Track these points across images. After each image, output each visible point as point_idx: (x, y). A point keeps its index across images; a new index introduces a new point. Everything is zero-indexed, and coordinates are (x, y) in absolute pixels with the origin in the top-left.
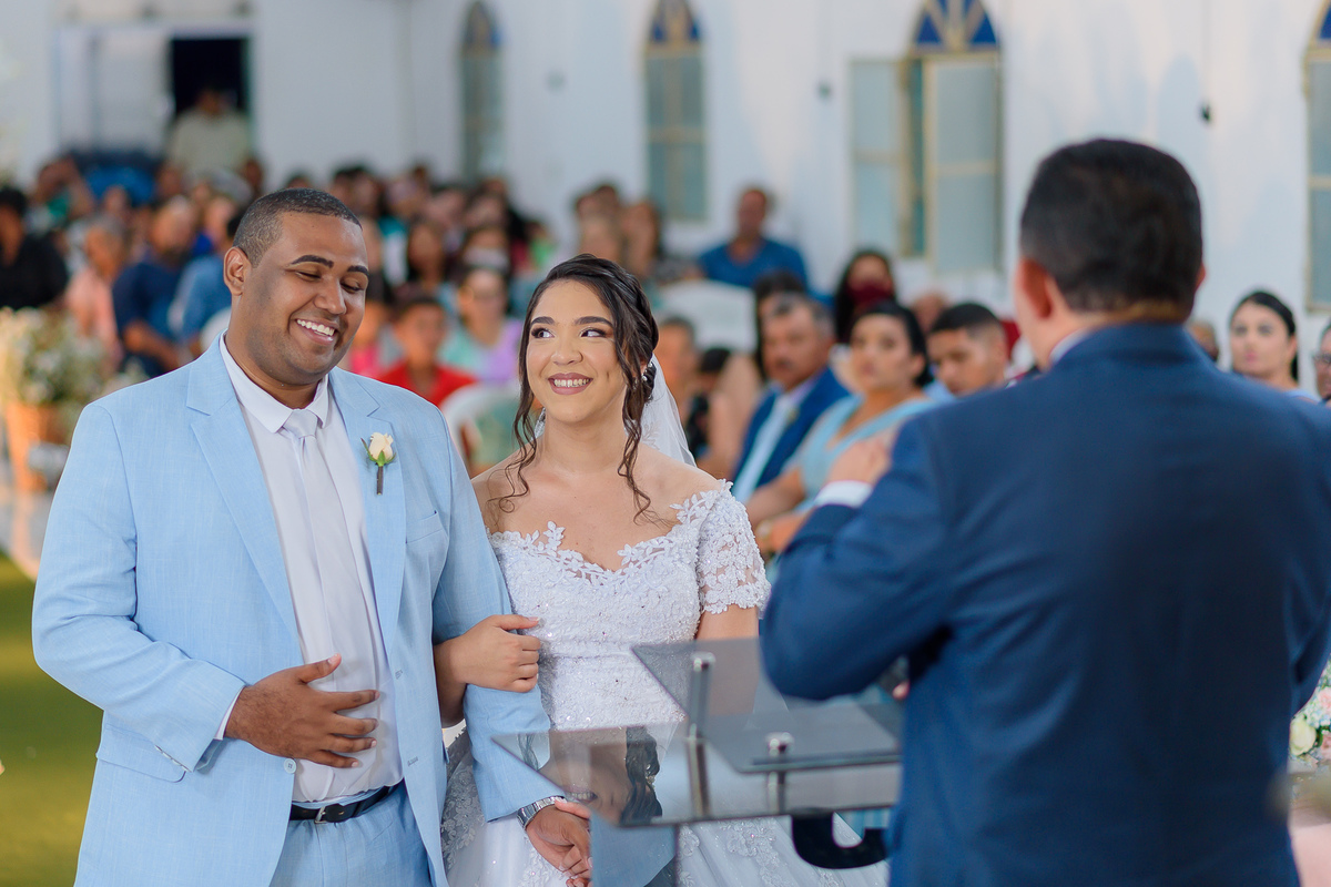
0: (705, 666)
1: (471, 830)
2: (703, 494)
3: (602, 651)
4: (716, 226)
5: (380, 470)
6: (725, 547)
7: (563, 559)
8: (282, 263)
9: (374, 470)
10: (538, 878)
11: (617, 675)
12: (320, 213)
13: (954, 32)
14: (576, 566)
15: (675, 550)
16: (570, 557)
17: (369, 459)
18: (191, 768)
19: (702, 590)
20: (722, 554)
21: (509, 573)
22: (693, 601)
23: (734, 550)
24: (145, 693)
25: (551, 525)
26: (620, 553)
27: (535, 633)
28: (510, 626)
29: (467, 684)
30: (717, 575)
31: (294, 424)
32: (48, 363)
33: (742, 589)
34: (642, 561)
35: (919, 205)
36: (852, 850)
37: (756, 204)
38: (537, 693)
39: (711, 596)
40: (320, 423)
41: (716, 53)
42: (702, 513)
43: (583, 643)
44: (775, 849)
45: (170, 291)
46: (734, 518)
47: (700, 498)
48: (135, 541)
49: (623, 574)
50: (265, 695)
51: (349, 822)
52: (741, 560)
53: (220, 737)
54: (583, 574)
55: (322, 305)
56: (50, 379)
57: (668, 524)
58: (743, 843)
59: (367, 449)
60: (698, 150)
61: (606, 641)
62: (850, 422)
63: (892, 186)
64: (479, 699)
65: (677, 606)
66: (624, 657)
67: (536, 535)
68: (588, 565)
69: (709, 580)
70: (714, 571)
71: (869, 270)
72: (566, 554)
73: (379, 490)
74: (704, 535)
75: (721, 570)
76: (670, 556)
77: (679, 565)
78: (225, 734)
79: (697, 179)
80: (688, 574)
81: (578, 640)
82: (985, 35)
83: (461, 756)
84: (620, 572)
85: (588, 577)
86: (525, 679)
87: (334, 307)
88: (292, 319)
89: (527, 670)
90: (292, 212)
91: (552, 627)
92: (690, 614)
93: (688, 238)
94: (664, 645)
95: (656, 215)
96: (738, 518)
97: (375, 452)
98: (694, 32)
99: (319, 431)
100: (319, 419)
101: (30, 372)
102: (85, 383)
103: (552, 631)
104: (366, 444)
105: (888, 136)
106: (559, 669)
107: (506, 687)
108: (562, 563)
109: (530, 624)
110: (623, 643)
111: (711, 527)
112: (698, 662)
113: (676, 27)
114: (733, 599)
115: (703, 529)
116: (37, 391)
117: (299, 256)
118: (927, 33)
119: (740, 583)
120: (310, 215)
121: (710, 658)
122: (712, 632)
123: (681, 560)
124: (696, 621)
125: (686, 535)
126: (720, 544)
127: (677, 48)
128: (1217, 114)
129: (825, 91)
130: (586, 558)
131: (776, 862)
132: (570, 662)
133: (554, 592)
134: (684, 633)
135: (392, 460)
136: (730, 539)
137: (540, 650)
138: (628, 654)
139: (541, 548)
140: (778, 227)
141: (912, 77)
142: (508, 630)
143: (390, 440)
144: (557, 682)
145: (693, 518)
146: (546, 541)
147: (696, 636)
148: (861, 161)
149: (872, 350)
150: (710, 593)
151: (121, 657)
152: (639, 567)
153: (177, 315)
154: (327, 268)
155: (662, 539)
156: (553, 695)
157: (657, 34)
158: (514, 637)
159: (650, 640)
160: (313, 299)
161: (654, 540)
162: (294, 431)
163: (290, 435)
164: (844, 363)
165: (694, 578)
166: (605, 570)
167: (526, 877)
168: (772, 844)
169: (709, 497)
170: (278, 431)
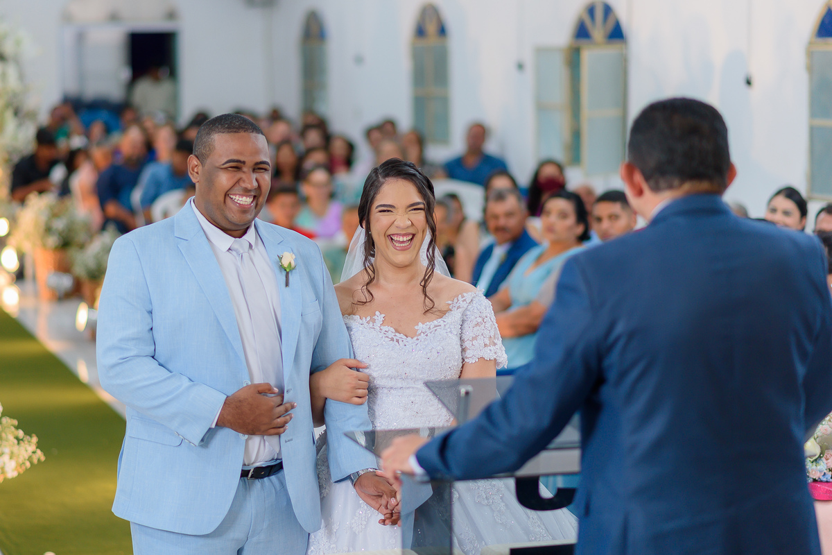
0: (467, 393)
1: (327, 487)
2: (465, 294)
3: (404, 385)
4: (454, 146)
5: (287, 273)
6: (477, 324)
7: (383, 331)
8: (217, 165)
9: (284, 273)
10: (364, 515)
11: (412, 399)
12: (235, 132)
13: (598, 33)
14: (391, 335)
15: (447, 326)
16: (387, 330)
17: (282, 267)
18: (197, 444)
19: (463, 350)
20: (475, 329)
21: (353, 338)
22: (458, 356)
23: (482, 326)
24: (170, 401)
25: (377, 313)
26: (416, 327)
27: (366, 371)
28: (351, 365)
29: (326, 398)
30: (472, 341)
31: (236, 246)
32: (59, 224)
33: (487, 349)
34: (428, 332)
35: (576, 135)
36: (550, 500)
37: (478, 134)
38: (365, 407)
39: (469, 353)
40: (251, 246)
41: (456, 43)
42: (464, 305)
43: (393, 379)
44: (503, 501)
45: (133, 182)
46: (483, 308)
47: (463, 297)
48: (150, 312)
49: (418, 339)
50: (240, 401)
51: (266, 479)
52: (486, 332)
53: (213, 426)
54: (395, 339)
55: (243, 185)
56: (60, 234)
57: (443, 313)
58: (484, 497)
59: (281, 261)
60: (445, 101)
61: (407, 378)
62: (539, 260)
63: (560, 123)
64: (333, 409)
65: (448, 359)
66: (417, 388)
67: (368, 319)
68: (397, 334)
69: (467, 344)
70: (471, 339)
71: (549, 171)
72: (385, 328)
73: (287, 284)
74: (465, 318)
75: (475, 338)
76: (444, 329)
77: (450, 335)
78: (217, 425)
79: (444, 118)
80: (455, 341)
81: (390, 377)
82: (617, 34)
83: (322, 444)
84: (415, 338)
85: (398, 341)
86: (360, 397)
87: (250, 186)
88: (226, 195)
89: (360, 392)
90: (220, 134)
91: (376, 369)
92: (456, 364)
93: (439, 153)
94: (440, 382)
95: (420, 140)
96: (486, 308)
97: (285, 263)
98: (442, 31)
99: (251, 251)
100: (250, 244)
101: (48, 230)
102: (81, 237)
103: (376, 371)
104: (280, 258)
105: (558, 93)
106: (380, 396)
107: (347, 401)
108: (382, 333)
109: (363, 366)
110: (415, 380)
111: (468, 313)
112: (463, 391)
113: (431, 28)
114: (481, 355)
115: (464, 314)
116: (52, 241)
117: (225, 160)
118: (582, 32)
119: (485, 345)
120: (230, 134)
121: (470, 388)
122: (468, 374)
123: (451, 332)
124: (460, 369)
125: (454, 317)
126: (475, 323)
127: (432, 40)
128: (755, 82)
129: (520, 66)
130: (397, 331)
131: (503, 509)
132: (385, 391)
133: (378, 349)
134: (452, 374)
135: (294, 268)
136: (480, 320)
137: (369, 382)
138: (420, 385)
139: (371, 325)
140: (491, 147)
141: (573, 59)
142: (350, 368)
143: (294, 257)
144: (378, 402)
145: (459, 308)
146: (374, 321)
147: (459, 377)
148: (541, 108)
149: (553, 218)
150: (468, 351)
151: (156, 381)
152: (427, 335)
153: (137, 196)
154: (242, 165)
155: (439, 320)
156: (376, 410)
157: (420, 32)
158: (355, 372)
159: (433, 378)
160: (238, 182)
161: (435, 321)
162: (236, 250)
163: (234, 253)
164: (536, 226)
165: (459, 343)
166: (407, 337)
167: (357, 514)
168: (501, 498)
169: (468, 296)
170: (228, 251)
